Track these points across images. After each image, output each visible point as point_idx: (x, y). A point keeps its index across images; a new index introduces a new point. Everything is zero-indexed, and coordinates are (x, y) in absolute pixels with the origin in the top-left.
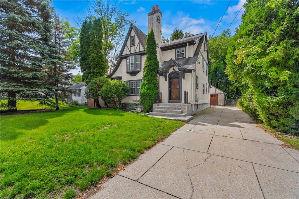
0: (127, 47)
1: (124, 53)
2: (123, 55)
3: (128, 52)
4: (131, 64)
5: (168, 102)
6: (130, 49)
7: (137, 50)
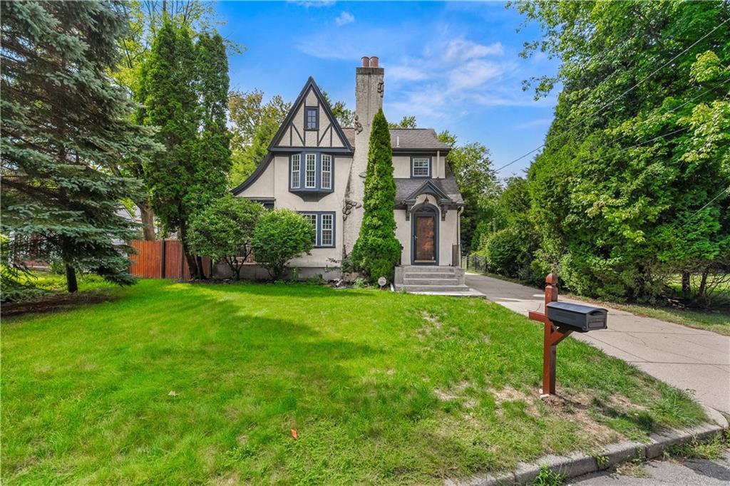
0: (293, 129)
1: (285, 142)
2: (280, 145)
3: (297, 142)
4: (308, 172)
5: (412, 264)
6: (302, 137)
7: (325, 143)
